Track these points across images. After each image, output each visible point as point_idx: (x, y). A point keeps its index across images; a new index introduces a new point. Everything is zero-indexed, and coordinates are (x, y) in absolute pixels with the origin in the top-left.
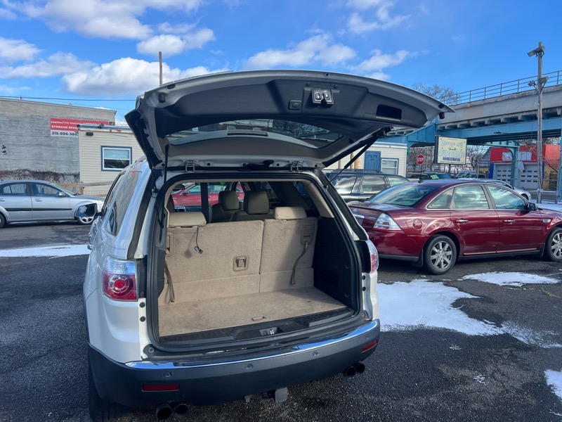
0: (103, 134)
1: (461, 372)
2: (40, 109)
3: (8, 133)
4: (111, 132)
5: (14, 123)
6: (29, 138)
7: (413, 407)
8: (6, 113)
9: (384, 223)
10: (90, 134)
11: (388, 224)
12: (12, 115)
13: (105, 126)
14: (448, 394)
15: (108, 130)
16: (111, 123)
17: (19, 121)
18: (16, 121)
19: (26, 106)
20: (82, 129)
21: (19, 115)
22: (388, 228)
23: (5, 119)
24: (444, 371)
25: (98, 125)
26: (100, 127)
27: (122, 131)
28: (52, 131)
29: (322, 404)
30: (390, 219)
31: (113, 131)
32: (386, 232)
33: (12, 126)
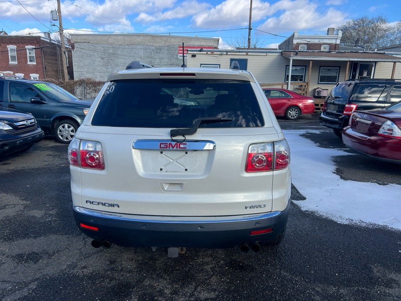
0: (201, 55)
1: (393, 276)
2: (173, 40)
3: (155, 57)
4: (207, 54)
5: (158, 51)
6: (167, 60)
7: (318, 292)
8: (155, 44)
9: (389, 130)
10: (194, 56)
11: (392, 130)
12: (157, 45)
13: (204, 49)
14: (363, 292)
15: (205, 53)
16: (215, 47)
17: (161, 49)
18: (160, 49)
19: (165, 39)
20: (189, 52)
21: (161, 45)
22: (391, 134)
23: (153, 48)
24: (375, 270)
25: (199, 49)
26: (200, 51)
27: (215, 53)
28: (179, 55)
29: (242, 268)
30: (395, 126)
31: (209, 53)
32: (389, 138)
33: (157, 53)
